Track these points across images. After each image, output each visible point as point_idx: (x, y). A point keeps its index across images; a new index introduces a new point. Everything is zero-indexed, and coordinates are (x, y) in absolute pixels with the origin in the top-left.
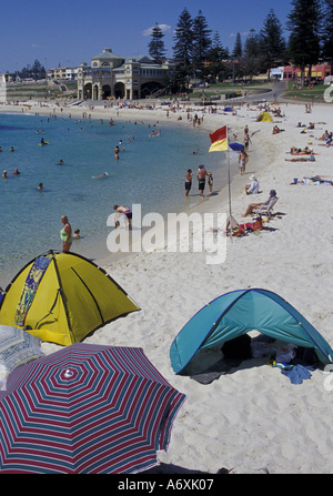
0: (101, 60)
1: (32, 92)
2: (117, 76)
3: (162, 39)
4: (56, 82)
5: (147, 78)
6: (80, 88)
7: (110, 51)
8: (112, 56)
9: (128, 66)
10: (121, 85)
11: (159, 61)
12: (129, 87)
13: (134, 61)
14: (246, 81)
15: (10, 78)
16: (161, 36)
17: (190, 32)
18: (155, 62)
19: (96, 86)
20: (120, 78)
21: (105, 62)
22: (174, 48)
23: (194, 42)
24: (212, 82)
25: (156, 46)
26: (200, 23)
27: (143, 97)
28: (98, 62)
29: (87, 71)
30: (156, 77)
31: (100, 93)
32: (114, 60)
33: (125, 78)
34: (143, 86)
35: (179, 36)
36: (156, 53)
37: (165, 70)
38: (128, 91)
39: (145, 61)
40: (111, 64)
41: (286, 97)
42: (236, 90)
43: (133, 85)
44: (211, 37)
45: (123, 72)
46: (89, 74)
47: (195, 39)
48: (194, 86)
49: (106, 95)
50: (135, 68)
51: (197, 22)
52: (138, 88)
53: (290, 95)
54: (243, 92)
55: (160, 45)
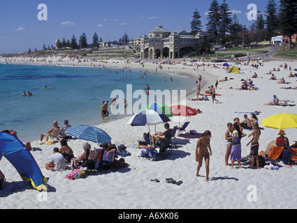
0: (154, 33)
1: (115, 54)
2: (165, 43)
3: (200, 19)
4: (130, 48)
5: (184, 44)
6: (142, 51)
7: (161, 27)
8: (162, 30)
9: (171, 37)
10: (167, 49)
11: (194, 33)
12: (172, 50)
13: (176, 33)
14: (252, 46)
15: (107, 45)
16: (199, 17)
17: (218, 14)
18: (190, 34)
19: (151, 50)
20: (166, 45)
21: (157, 34)
22: (207, 25)
23: (220, 20)
24: (229, 47)
25: (196, 24)
26: (224, 7)
27: (181, 57)
28: (152, 34)
29: (146, 40)
30: (190, 44)
31: (153, 54)
32: (163, 33)
33: (170, 45)
34: (182, 49)
35: (210, 17)
36: (195, 28)
37: (197, 39)
38: (171, 53)
39: (184, 33)
40: (161, 35)
41: (275, 56)
42: (243, 52)
43: (175, 49)
44: (231, 17)
45: (168, 41)
46: (147, 42)
47: (221, 18)
48: (217, 49)
49: (158, 55)
50: (176, 37)
51: (222, 7)
52: (178, 51)
53: (279, 54)
54: (247, 53)
55: (199, 23)
